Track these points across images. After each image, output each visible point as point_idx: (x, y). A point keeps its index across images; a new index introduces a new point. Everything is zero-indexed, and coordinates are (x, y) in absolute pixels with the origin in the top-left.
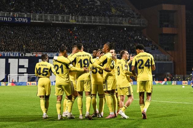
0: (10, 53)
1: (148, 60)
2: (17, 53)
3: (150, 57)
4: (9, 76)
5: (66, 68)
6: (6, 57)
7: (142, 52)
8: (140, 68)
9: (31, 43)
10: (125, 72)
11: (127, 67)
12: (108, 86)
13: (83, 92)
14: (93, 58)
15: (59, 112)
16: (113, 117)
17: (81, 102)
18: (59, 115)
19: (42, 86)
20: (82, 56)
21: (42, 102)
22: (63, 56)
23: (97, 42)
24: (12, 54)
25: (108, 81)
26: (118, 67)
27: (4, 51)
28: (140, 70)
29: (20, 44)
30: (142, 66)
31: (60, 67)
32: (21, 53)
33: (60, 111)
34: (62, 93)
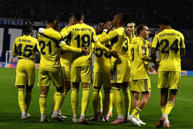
0: (12, 20)
1: (177, 40)
2: (22, 21)
3: (180, 36)
4: (7, 54)
5: (55, 47)
6: (5, 25)
7: (169, 28)
8: (163, 52)
9: (42, 7)
10: (141, 56)
11: (146, 49)
12: (118, 76)
13: (80, 83)
14: (97, 34)
15: (42, 110)
16: (121, 123)
17: (76, 97)
18: (42, 115)
19: (22, 71)
20: (80, 30)
21: (21, 94)
22: (51, 29)
23: (139, 10)
24: (14, 22)
25: (118, 69)
26: (133, 49)
27: (3, 16)
28: (164, 55)
29: (26, 8)
30: (166, 49)
31: (47, 45)
32: (27, 21)
33: (44, 109)
34: (49, 83)
